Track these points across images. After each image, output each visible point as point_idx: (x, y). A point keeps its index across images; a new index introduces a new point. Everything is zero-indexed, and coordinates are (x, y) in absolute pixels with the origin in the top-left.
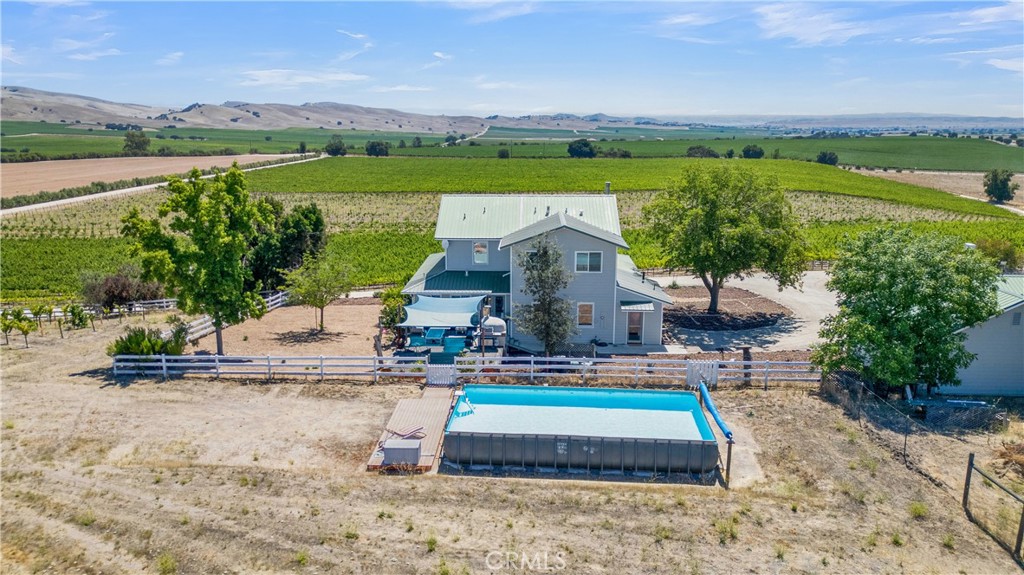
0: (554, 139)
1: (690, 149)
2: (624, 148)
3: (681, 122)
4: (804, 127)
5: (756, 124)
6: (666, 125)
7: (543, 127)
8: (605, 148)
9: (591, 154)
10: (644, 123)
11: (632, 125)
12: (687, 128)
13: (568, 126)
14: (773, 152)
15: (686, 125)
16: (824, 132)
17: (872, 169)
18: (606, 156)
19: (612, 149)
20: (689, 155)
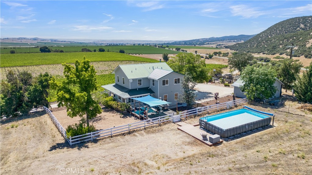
0: (22, 46)
1: (83, 49)
2: (61, 49)
3: (67, 41)
4: (104, 43)
5: (90, 42)
6: (62, 42)
7: (15, 42)
8: (54, 49)
9: (49, 51)
10: (54, 41)
11: (50, 41)
12: (69, 43)
13: (25, 42)
14: (108, 50)
15: (69, 42)
16: (111, 44)
17: (133, 54)
18: (54, 52)
19: (56, 50)
20: (83, 51)
